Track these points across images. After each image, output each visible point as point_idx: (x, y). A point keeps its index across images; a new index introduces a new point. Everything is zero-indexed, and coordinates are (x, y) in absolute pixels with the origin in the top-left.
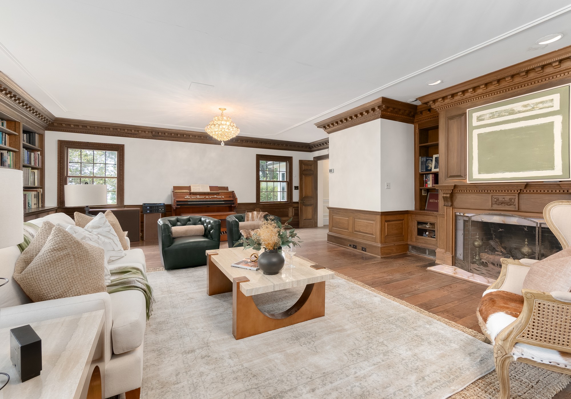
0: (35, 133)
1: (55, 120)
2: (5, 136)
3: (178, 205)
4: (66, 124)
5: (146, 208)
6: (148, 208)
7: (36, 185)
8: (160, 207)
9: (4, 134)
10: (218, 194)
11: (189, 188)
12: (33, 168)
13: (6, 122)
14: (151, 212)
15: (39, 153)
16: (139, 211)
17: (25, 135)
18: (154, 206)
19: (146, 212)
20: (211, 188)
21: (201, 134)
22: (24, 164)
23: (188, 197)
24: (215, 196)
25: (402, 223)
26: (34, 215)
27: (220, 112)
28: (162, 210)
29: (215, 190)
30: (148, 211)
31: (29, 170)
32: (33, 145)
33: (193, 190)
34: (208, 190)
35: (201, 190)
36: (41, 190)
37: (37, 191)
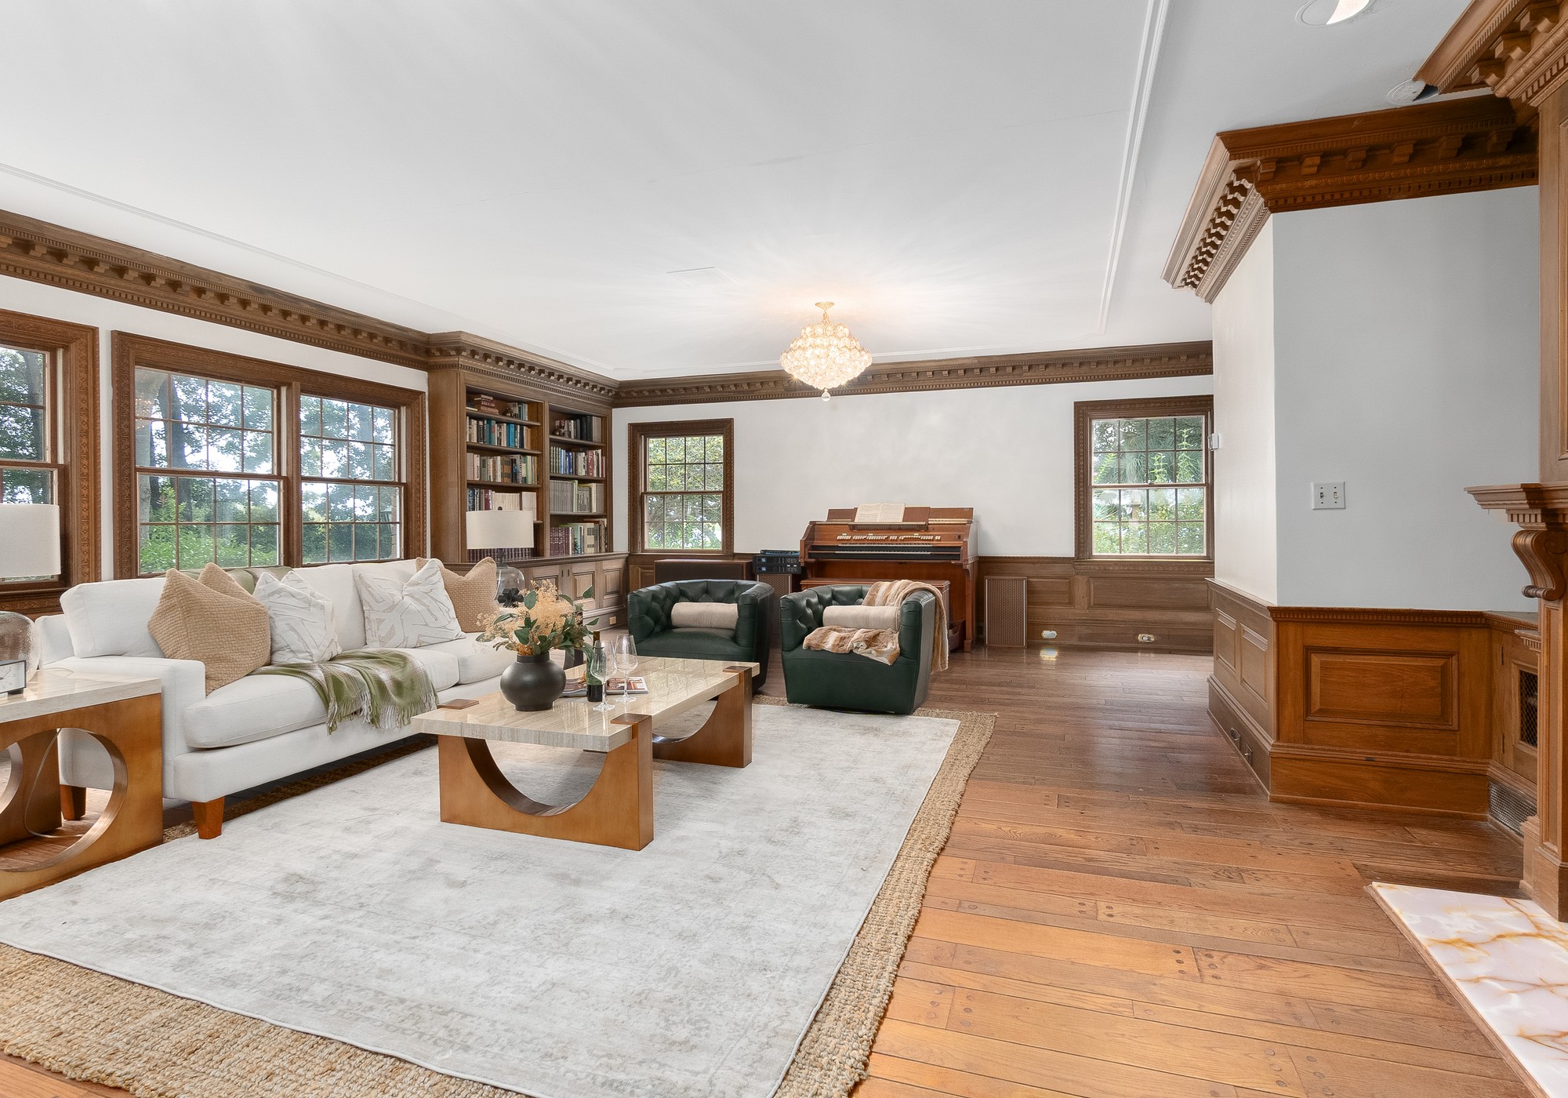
0: (592, 416)
1: (619, 388)
2: (522, 430)
3: (810, 556)
4: (637, 392)
5: (760, 560)
6: (764, 560)
7: (594, 510)
8: (788, 560)
9: (519, 426)
10: (925, 528)
11: (852, 513)
12: (582, 481)
13: (527, 405)
14: (770, 570)
15: (600, 451)
16: (743, 567)
17: (572, 421)
18: (778, 558)
19: (760, 569)
20: (909, 512)
21: (893, 366)
22: (552, 475)
23: (845, 536)
24: (916, 535)
25: (1444, 671)
26: (558, 566)
27: (820, 311)
28: (792, 566)
29: (918, 518)
30: (764, 569)
31: (572, 484)
32: (587, 440)
33: (859, 520)
34: (897, 518)
35: (881, 519)
36: (606, 520)
37: (595, 522)
